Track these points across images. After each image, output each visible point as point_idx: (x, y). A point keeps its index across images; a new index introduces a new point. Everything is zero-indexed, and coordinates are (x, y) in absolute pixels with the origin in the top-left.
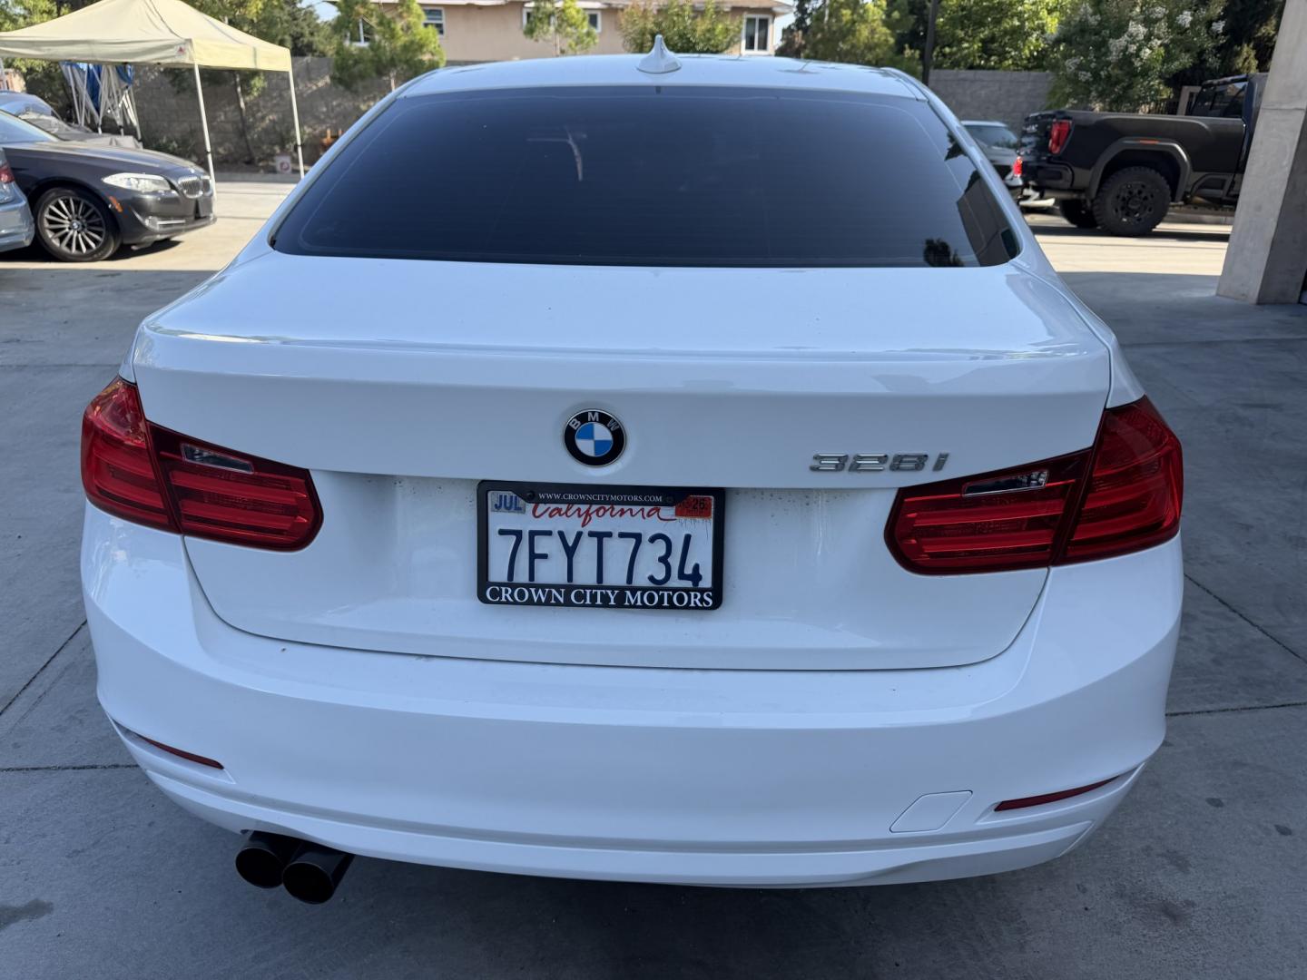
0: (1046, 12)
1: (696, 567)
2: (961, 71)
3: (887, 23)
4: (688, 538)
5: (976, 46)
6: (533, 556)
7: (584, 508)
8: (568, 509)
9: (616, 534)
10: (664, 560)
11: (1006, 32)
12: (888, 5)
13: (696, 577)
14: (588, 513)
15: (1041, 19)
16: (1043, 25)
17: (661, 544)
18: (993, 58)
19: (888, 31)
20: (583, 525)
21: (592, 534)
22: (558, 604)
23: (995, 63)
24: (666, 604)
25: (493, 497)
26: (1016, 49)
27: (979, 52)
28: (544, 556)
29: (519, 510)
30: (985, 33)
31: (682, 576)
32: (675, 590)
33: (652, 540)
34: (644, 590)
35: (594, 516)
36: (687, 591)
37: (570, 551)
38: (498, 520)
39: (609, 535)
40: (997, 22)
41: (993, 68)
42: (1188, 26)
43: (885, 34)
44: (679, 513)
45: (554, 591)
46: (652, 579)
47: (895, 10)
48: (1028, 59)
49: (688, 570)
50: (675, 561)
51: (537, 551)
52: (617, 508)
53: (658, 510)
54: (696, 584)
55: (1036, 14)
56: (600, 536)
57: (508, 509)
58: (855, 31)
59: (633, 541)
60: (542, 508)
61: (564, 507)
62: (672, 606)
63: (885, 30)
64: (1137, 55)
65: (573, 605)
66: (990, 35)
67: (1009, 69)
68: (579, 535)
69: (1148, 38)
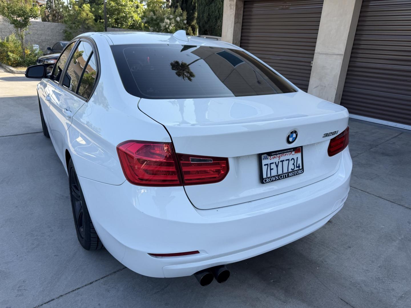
0: (133, 12)
1: (299, 164)
2: (110, 28)
3: (91, 12)
4: (297, 158)
5: (113, 21)
6: (271, 169)
7: (279, 155)
8: (276, 156)
9: (285, 160)
10: (293, 164)
11: (122, 17)
12: (90, 6)
13: (299, 167)
14: (280, 157)
15: (132, 14)
16: (133, 16)
17: (293, 160)
18: (119, 25)
19: (92, 14)
20: (279, 159)
21: (281, 161)
22: (277, 180)
23: (120, 26)
24: (296, 174)
25: (263, 156)
26: (126, 22)
27: (114, 22)
28: (273, 169)
29: (267, 159)
30: (115, 17)
31: (297, 167)
32: (297, 170)
33: (291, 160)
34: (292, 172)
35: (281, 157)
36: (298, 170)
37: (277, 166)
38: (264, 162)
39: (284, 161)
40: (118, 14)
41: (120, 28)
42: (179, 21)
43: (92, 15)
44: (295, 153)
45: (276, 177)
46: (292, 169)
47: (93, 8)
48: (130, 26)
49: (298, 166)
50: (295, 164)
51: (271, 168)
52: (285, 154)
53: (292, 153)
54: (299, 168)
55: (130, 13)
56: (282, 161)
57: (265, 159)
58: (81, 13)
59: (288, 161)
60: (272, 157)
61: (275, 156)
62: (297, 174)
63: (91, 14)
64: (168, 28)
65: (280, 179)
66: (117, 18)
67: (125, 29)
68: (279, 162)
69: (170, 24)
